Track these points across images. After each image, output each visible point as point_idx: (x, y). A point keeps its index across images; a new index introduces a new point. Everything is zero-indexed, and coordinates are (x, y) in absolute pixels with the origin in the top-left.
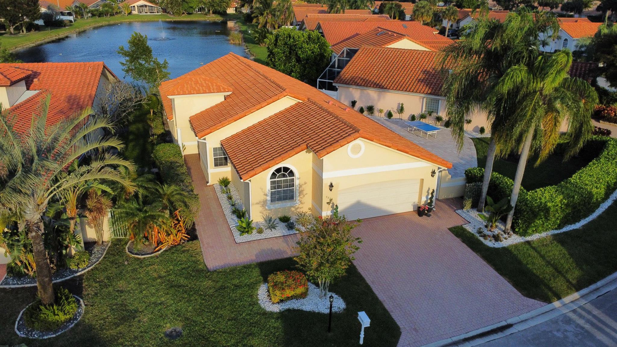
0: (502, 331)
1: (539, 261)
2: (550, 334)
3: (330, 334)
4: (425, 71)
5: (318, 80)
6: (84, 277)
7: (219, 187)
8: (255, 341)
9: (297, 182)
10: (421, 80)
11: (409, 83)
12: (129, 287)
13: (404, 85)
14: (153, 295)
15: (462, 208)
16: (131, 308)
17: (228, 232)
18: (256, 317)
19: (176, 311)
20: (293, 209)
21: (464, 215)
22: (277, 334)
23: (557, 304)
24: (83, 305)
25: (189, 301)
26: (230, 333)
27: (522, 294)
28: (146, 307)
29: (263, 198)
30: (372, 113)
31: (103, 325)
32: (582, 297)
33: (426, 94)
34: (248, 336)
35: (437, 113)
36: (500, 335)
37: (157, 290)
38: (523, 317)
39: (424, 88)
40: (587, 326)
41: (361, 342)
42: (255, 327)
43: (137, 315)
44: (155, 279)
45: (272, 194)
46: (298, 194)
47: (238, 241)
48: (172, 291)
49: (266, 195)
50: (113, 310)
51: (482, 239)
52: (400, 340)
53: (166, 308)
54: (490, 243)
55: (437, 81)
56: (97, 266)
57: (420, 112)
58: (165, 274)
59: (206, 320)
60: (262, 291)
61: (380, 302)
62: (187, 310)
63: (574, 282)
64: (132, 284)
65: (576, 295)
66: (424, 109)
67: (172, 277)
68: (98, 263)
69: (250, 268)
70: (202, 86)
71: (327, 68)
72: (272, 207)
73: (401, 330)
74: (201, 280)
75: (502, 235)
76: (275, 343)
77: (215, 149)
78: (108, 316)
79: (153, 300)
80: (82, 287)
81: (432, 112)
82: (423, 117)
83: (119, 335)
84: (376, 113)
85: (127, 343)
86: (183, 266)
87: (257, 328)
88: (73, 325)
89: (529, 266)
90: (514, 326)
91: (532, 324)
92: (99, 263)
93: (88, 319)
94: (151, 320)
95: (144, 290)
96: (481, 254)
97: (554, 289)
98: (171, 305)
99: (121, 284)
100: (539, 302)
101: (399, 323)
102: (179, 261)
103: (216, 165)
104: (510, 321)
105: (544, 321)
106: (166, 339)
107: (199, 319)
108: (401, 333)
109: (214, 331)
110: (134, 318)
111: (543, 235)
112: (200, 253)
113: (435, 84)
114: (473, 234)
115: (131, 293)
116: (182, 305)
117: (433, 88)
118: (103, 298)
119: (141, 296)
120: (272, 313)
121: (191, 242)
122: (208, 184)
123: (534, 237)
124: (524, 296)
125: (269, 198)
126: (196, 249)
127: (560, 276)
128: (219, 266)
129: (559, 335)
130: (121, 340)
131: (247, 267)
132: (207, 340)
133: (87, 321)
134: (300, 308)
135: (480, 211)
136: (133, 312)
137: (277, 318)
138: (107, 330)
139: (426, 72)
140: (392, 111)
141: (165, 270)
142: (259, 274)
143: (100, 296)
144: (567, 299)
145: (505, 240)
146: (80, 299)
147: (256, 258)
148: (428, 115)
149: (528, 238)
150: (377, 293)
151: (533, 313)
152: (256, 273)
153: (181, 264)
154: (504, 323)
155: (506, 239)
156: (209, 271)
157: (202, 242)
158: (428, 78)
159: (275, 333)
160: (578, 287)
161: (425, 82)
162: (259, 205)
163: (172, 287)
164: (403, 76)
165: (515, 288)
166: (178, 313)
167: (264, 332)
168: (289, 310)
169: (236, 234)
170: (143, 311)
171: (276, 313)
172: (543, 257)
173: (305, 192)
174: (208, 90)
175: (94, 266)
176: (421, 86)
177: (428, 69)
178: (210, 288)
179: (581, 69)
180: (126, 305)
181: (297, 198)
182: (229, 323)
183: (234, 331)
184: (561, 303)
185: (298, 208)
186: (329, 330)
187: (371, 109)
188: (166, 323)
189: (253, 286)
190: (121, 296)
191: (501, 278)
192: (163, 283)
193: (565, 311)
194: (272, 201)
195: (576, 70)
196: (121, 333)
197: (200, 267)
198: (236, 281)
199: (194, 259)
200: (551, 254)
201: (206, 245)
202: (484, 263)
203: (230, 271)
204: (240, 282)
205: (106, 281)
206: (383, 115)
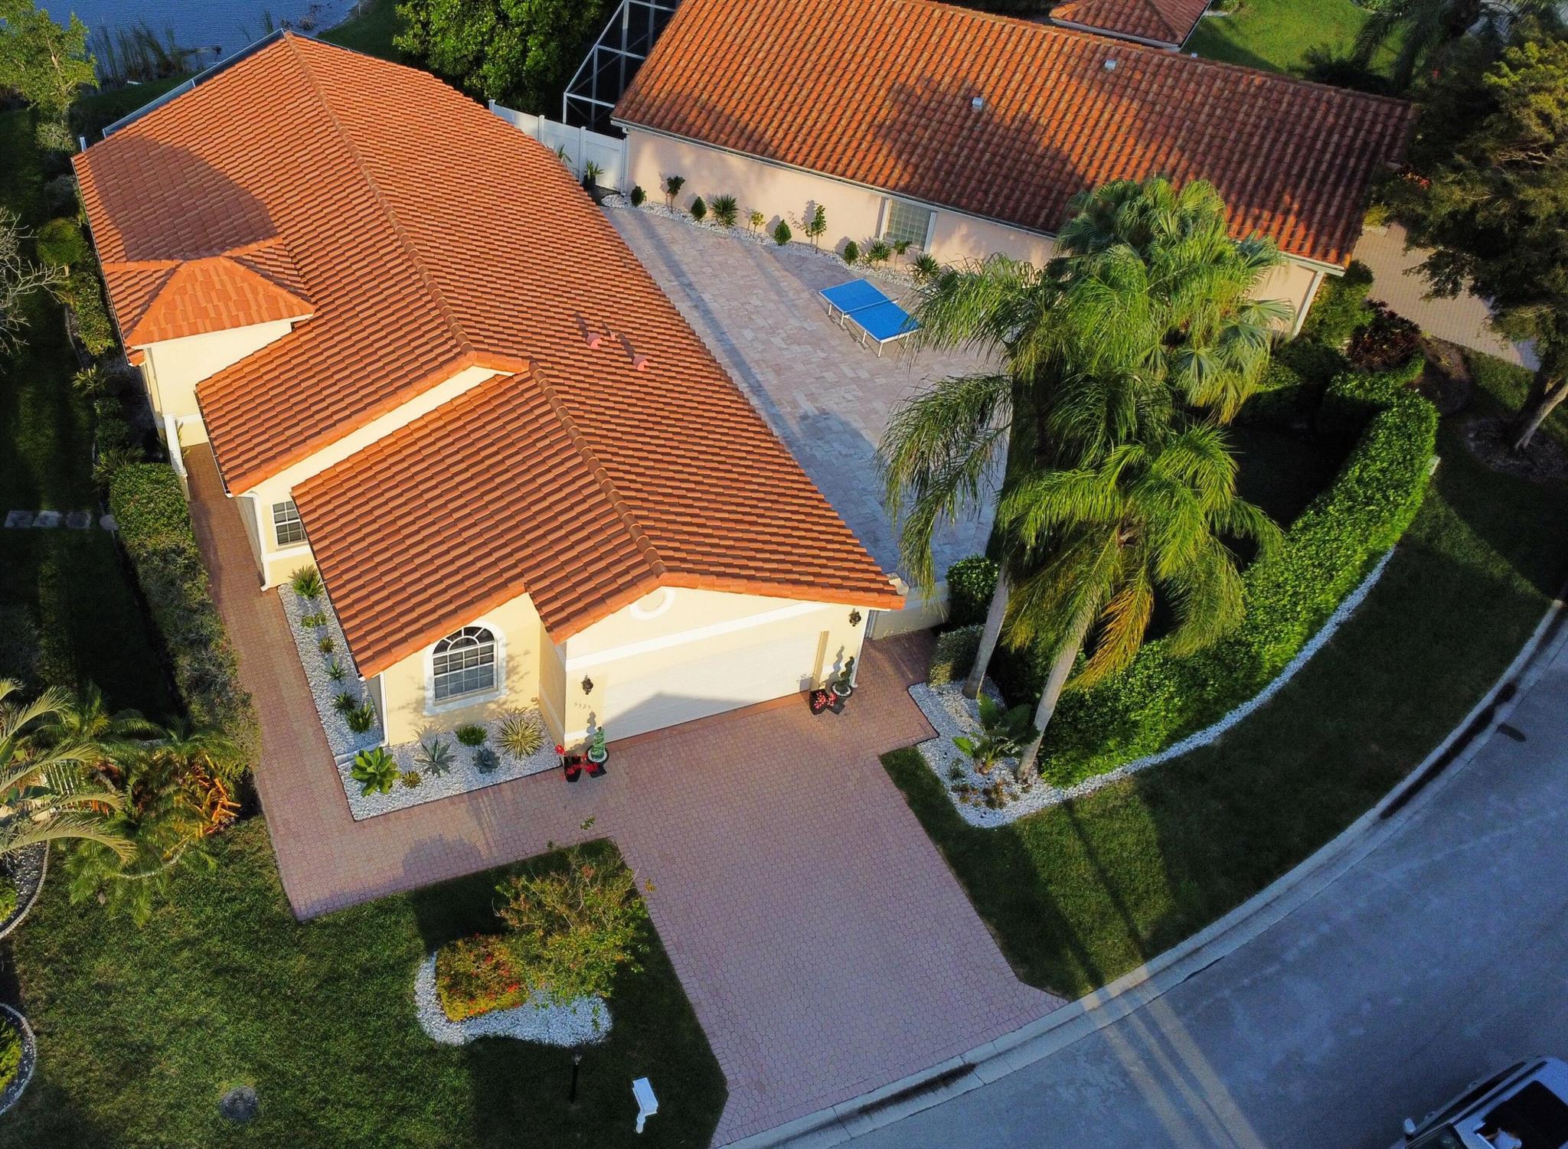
0: (947, 1085)
1: (1082, 868)
2: (1050, 1093)
3: (574, 1108)
4: (900, 92)
5: (566, 95)
6: (14, 948)
7: (293, 598)
8: (414, 1129)
9: (500, 652)
10: (883, 131)
11: (845, 140)
12: (121, 976)
13: (829, 148)
14: (179, 997)
15: (927, 680)
16: (137, 1037)
17: (331, 779)
18: (415, 1060)
19: (237, 1043)
20: (492, 706)
21: (927, 706)
22: (460, 1108)
23: (1090, 1000)
24: (30, 1034)
25: (262, 1017)
26: (359, 1106)
27: (1017, 975)
28: (170, 1033)
29: (415, 695)
30: (729, 223)
31: (87, 1090)
32: (1154, 977)
33: (894, 189)
34: (398, 1114)
35: (923, 244)
36: (942, 1095)
37: (187, 986)
38: (1003, 1043)
39: (891, 162)
40: (1137, 1070)
41: (640, 1129)
42: (412, 1090)
43: (155, 1057)
44: (177, 949)
45: (437, 682)
46: (503, 676)
47: (359, 813)
48: (219, 986)
49: (424, 688)
50: (98, 1044)
51: (955, 797)
52: (724, 1114)
53: (212, 1035)
54: (973, 815)
55: (931, 139)
56: (36, 910)
57: (873, 235)
58: (196, 933)
59: (305, 1069)
60: (424, 982)
61: (689, 1005)
62: (260, 1042)
63: (1145, 934)
64: (127, 967)
65: (1141, 972)
66: (884, 229)
67: (215, 944)
68: (34, 900)
69: (392, 911)
70: (225, 297)
71: (596, 46)
72: (438, 710)
73: (729, 1088)
74: (282, 953)
75: (1008, 784)
76: (456, 1132)
77: (277, 508)
78: (91, 1063)
79: (180, 1012)
80: (15, 976)
81: (908, 244)
82: (879, 251)
83: (125, 1117)
84: (742, 221)
85: (144, 1136)
86: (237, 907)
87: (418, 1092)
88: (21, 1091)
89: (1051, 888)
90: (977, 1071)
91: (1017, 1062)
92: (39, 902)
93: (51, 1074)
94: (186, 1070)
95: (157, 986)
96: (944, 848)
97: (1093, 959)
98: (223, 1028)
99: (102, 965)
100: (1049, 997)
101: (725, 1068)
102: (223, 892)
103: (282, 541)
104: (970, 1057)
105: (1047, 1054)
106: (226, 1124)
107: (290, 1066)
108: (726, 1094)
109: (325, 1101)
110: (148, 1069)
111: (1115, 775)
112: (270, 863)
113: (926, 149)
114: (937, 780)
115: (129, 994)
116: (249, 1028)
117: (916, 167)
118: (69, 1013)
119: (152, 1001)
120: (447, 1048)
121: (245, 824)
122: (264, 589)
123: (1086, 786)
124: (1020, 980)
125: (431, 693)
126: (260, 849)
127: (1118, 916)
128: (319, 901)
129: (1067, 1094)
130: (131, 1131)
131: (385, 907)
132: (311, 1123)
133: (48, 1078)
134: (510, 1032)
135: (969, 695)
136: (144, 1049)
137: (462, 1063)
138: (97, 1102)
139: (902, 95)
140: (788, 223)
141: (196, 921)
142: (415, 930)
143: (60, 1007)
144: (1115, 987)
145: (1011, 803)
146: (19, 1015)
147: (406, 871)
148: (894, 252)
149: (1072, 792)
150: (683, 979)
151: (1030, 1030)
152: (407, 927)
153: (230, 900)
154: (956, 1063)
155: (1015, 798)
156: (299, 924)
157: (272, 818)
158: (905, 123)
159: (456, 1106)
160: (1149, 950)
161: (895, 141)
162: (406, 711)
163: (217, 973)
164: (829, 109)
165: (1006, 956)
166: (240, 1052)
167: (432, 1103)
168: (484, 1040)
169: (353, 787)
170: (163, 1046)
171: (456, 1049)
172: (1091, 854)
173: (522, 670)
174: (243, 316)
175: (27, 910)
176: (883, 157)
177: (912, 81)
178: (307, 978)
179: (1373, 123)
180: (124, 1031)
181: (503, 683)
182: (356, 1077)
183: (367, 1103)
184: (1101, 998)
185: (504, 703)
186: (572, 1097)
187: (726, 209)
188: (220, 1079)
189: (402, 969)
190: (109, 1004)
191: (978, 922)
192: (196, 962)
193: (1102, 1022)
194: (437, 696)
195: (1357, 131)
196: (127, 1111)
197: (276, 908)
198: (363, 956)
199: (259, 882)
200: (1114, 845)
201: (282, 830)
202: (949, 875)
203: (348, 923)
204: (372, 959)
205: (66, 959)
206: (761, 229)
